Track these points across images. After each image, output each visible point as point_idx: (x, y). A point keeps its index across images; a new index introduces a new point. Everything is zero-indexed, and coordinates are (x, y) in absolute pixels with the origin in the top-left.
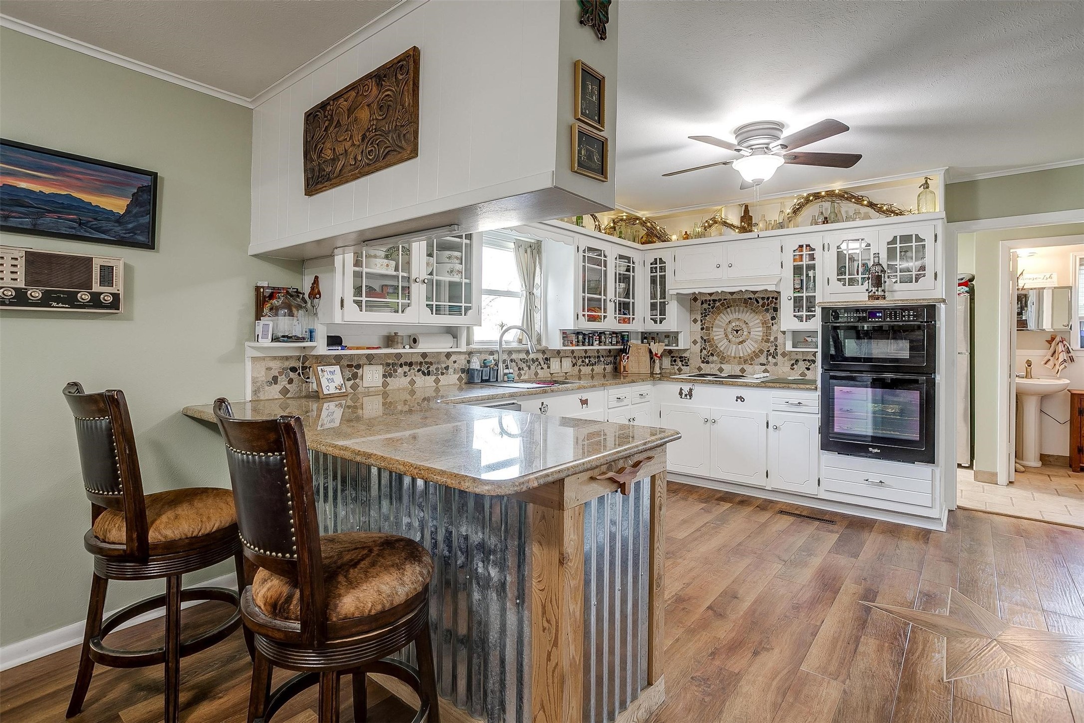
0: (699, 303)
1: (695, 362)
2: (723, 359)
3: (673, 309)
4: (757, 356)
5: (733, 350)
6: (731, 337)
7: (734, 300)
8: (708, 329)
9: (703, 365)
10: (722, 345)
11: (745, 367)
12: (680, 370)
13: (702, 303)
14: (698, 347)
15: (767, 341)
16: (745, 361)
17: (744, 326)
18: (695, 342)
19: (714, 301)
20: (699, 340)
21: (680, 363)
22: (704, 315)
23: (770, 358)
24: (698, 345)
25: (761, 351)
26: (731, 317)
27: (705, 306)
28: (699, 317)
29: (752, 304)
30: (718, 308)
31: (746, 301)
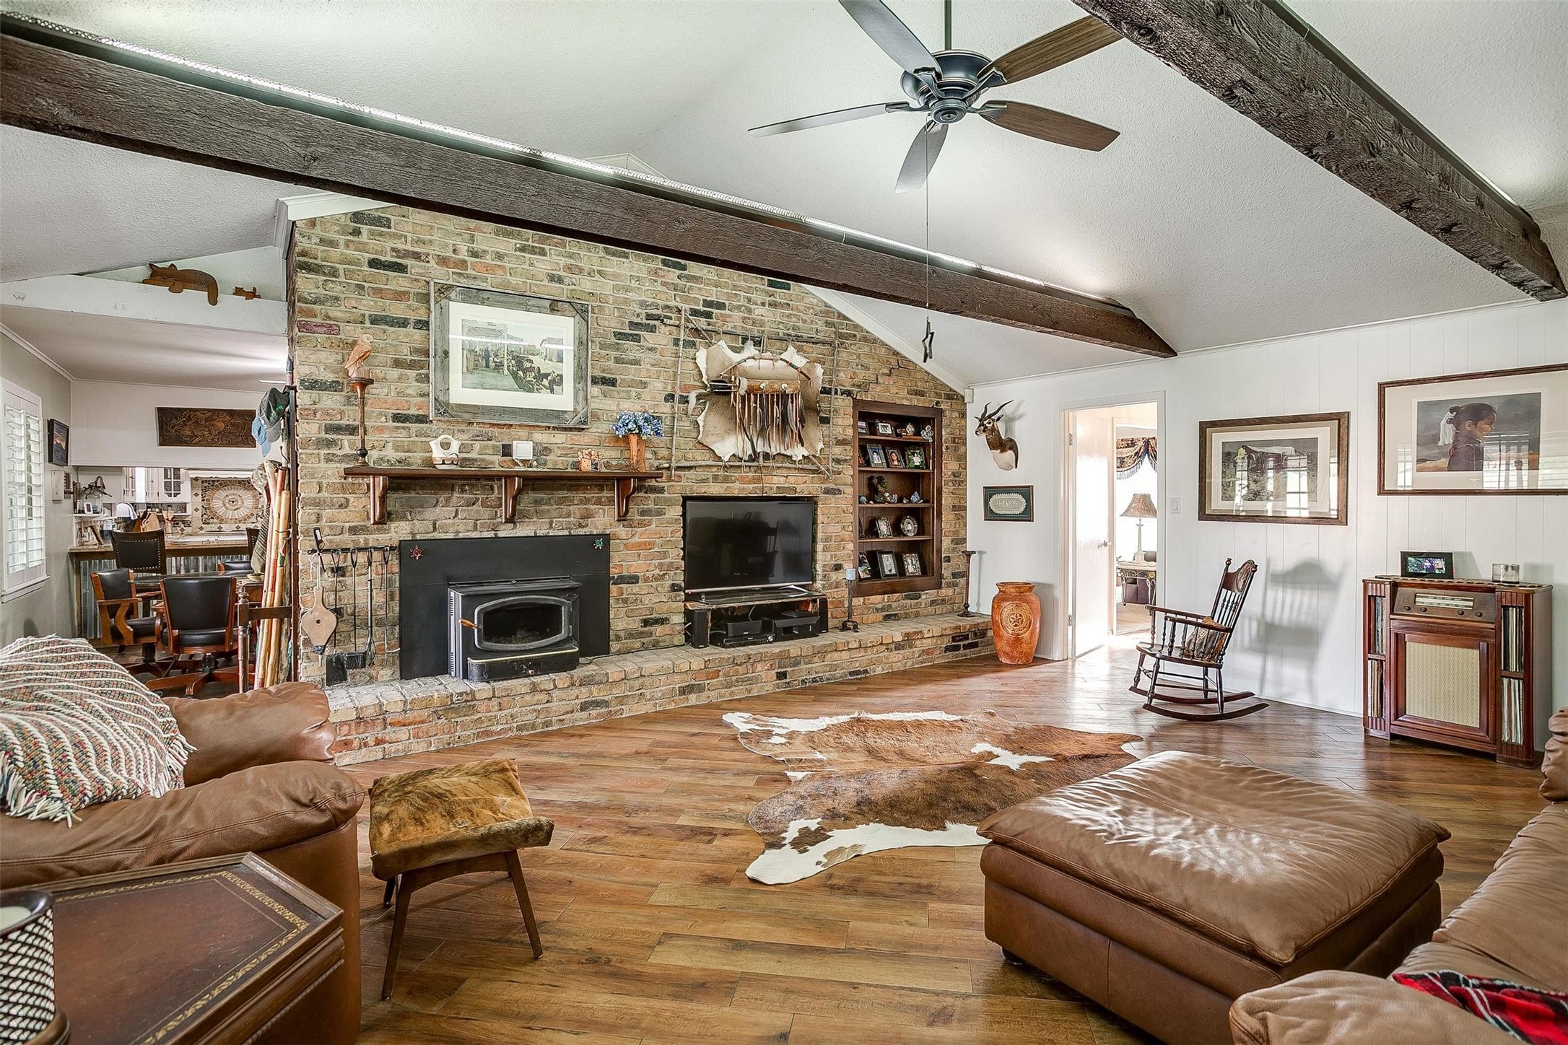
0: (200, 482)
1: (197, 523)
2: (222, 521)
3: (186, 487)
4: (249, 518)
5: (230, 514)
6: (228, 506)
7: (231, 481)
8: (208, 500)
9: (204, 526)
10: (221, 511)
11: (240, 525)
12: (182, 530)
13: (203, 482)
14: (199, 513)
15: (257, 508)
16: (240, 521)
17: (239, 498)
18: (197, 510)
19: (213, 481)
20: (200, 508)
21: (183, 526)
22: (205, 490)
23: (259, 518)
24: (200, 511)
25: (252, 515)
26: (228, 492)
27: (206, 484)
28: (200, 492)
29: (244, 484)
30: (217, 486)
31: (240, 482)
